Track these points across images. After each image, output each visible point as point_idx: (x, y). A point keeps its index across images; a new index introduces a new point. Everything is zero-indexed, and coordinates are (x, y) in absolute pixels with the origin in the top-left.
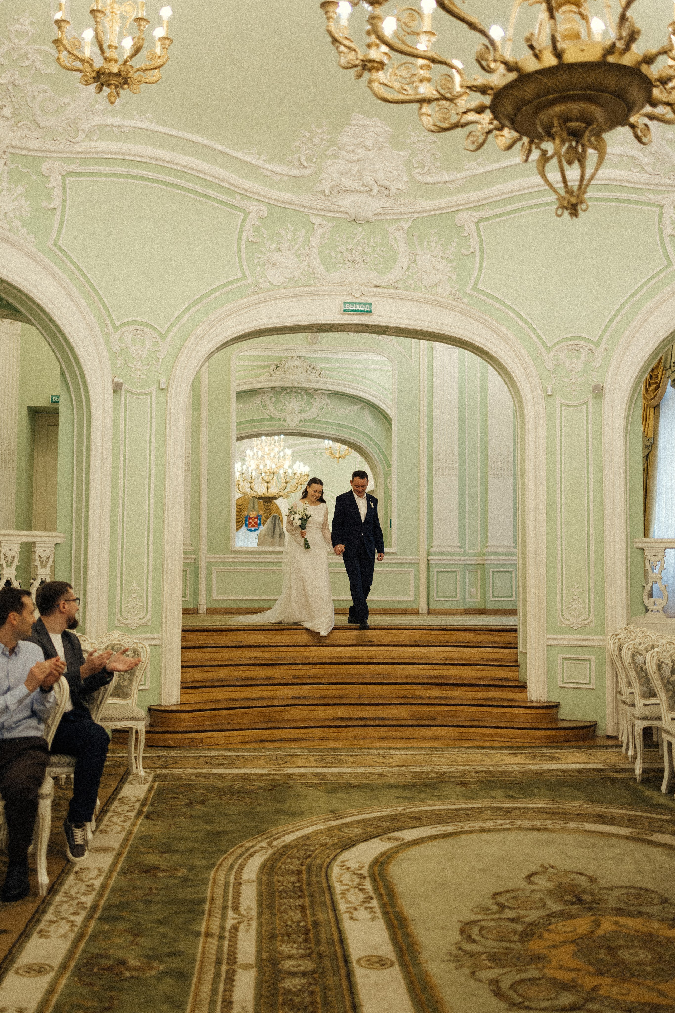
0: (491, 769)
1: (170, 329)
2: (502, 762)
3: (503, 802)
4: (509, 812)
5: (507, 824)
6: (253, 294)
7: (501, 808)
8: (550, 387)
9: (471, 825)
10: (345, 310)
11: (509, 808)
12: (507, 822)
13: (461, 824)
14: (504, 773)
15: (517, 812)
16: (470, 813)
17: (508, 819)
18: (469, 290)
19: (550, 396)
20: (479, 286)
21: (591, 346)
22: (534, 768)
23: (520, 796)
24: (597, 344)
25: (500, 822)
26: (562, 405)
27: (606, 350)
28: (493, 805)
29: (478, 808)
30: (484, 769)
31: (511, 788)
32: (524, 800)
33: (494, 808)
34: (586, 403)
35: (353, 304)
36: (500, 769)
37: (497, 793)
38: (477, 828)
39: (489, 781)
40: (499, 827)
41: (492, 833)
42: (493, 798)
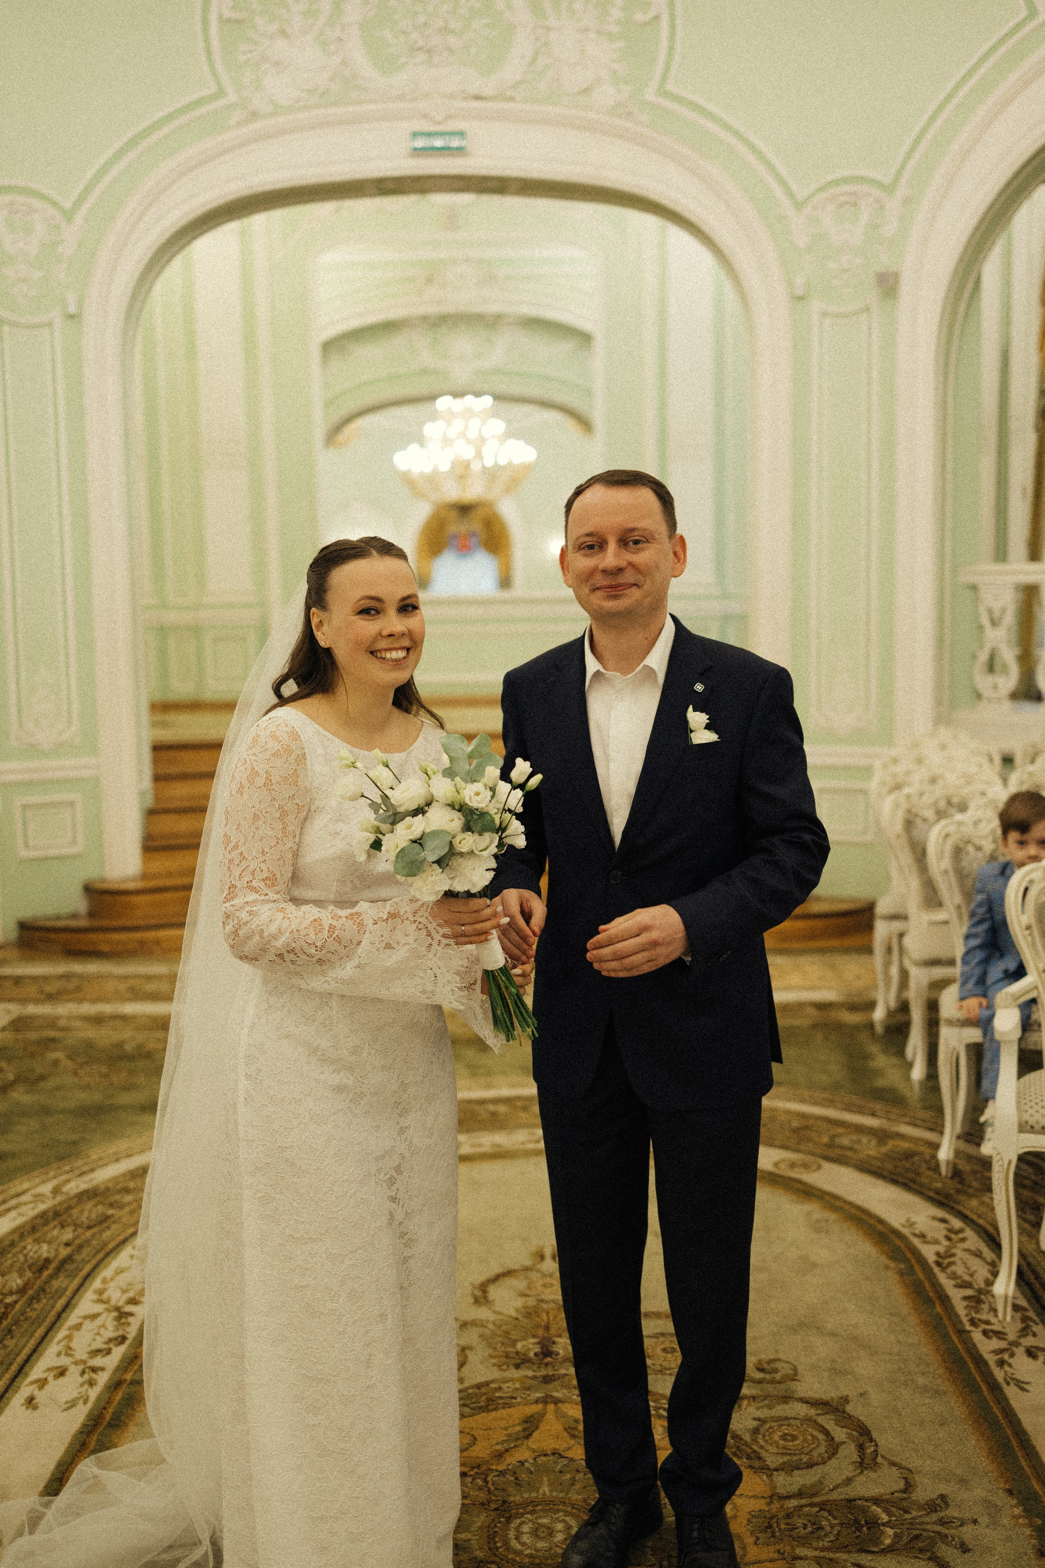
1: (79, 202)
6: (239, 124)
8: (799, 281)
10: (415, 149)
18: (650, 95)
19: (800, 298)
20: (670, 87)
21: (877, 192)
24: (889, 189)
26: (824, 314)
27: (906, 200)
34: (867, 309)
35: (430, 135)
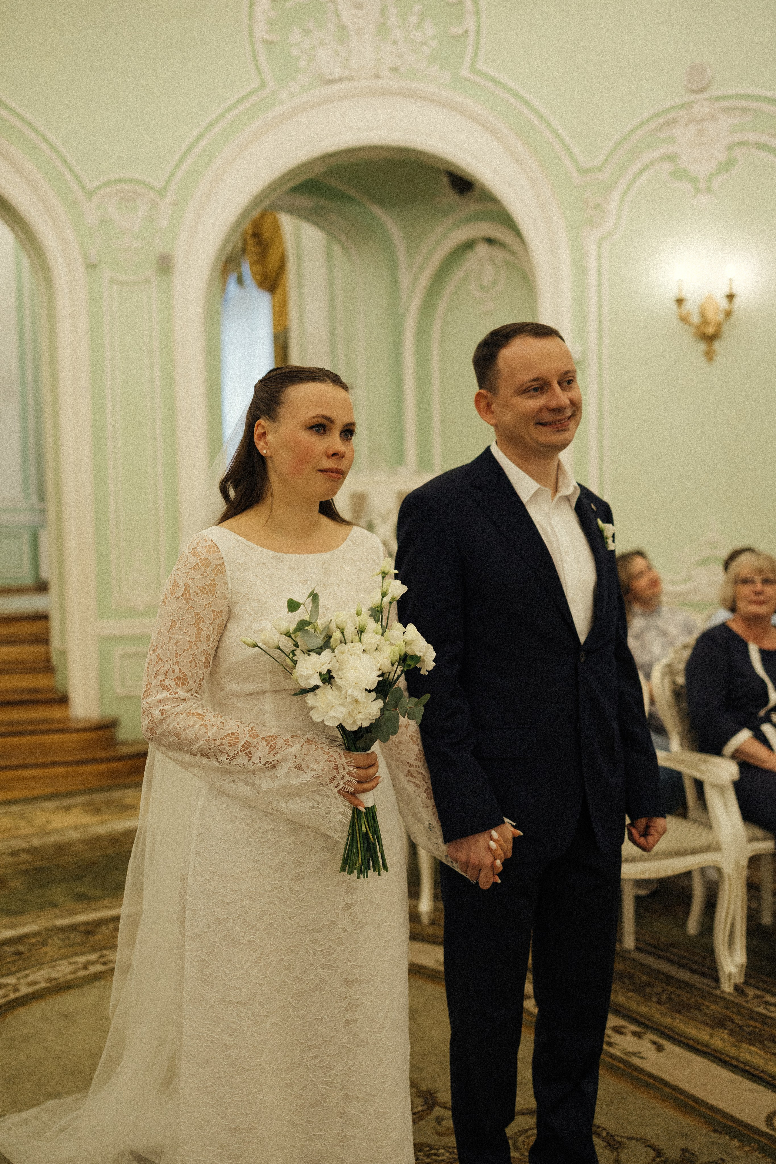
0: (36, 842)
2: (49, 827)
3: (72, 913)
4: (89, 933)
5: (93, 963)
7: (73, 928)
8: (92, 253)
9: (32, 978)
11: (87, 924)
12: (93, 957)
13: (11, 980)
14: (60, 848)
15: (104, 929)
16: (21, 948)
17: (93, 950)
19: (93, 266)
21: (152, 195)
22: (102, 830)
23: (98, 893)
24: (161, 192)
25: (82, 960)
26: (112, 281)
27: (175, 203)
28: (60, 922)
29: (34, 935)
30: (24, 845)
31: (78, 878)
32: (107, 902)
33: (61, 929)
34: (147, 281)
36: (50, 840)
37: (57, 893)
38: (43, 985)
39: (39, 870)
40: (82, 973)
41: (75, 992)
42: (54, 905)
